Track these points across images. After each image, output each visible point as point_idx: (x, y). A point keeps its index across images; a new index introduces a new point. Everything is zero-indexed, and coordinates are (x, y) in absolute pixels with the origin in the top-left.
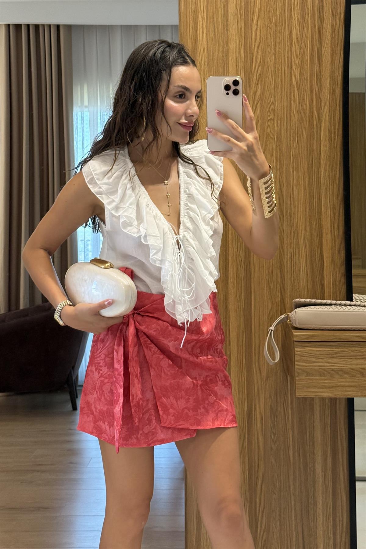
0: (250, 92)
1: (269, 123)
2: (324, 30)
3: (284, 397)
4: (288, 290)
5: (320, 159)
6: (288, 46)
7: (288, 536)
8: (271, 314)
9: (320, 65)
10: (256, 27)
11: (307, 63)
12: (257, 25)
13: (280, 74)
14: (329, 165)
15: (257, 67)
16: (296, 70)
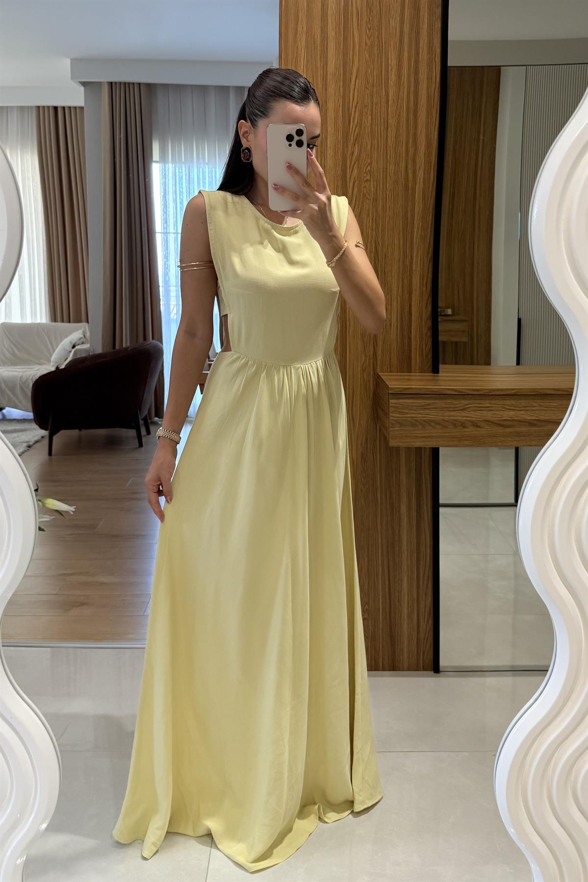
0: (347, 153)
1: (366, 184)
2: (420, 93)
3: (374, 444)
4: (380, 344)
5: (414, 220)
6: (384, 106)
7: (375, 571)
8: (364, 366)
9: (416, 127)
10: (353, 86)
11: (403, 127)
12: (355, 85)
13: (376, 135)
14: (422, 225)
15: (354, 128)
16: (392, 133)
